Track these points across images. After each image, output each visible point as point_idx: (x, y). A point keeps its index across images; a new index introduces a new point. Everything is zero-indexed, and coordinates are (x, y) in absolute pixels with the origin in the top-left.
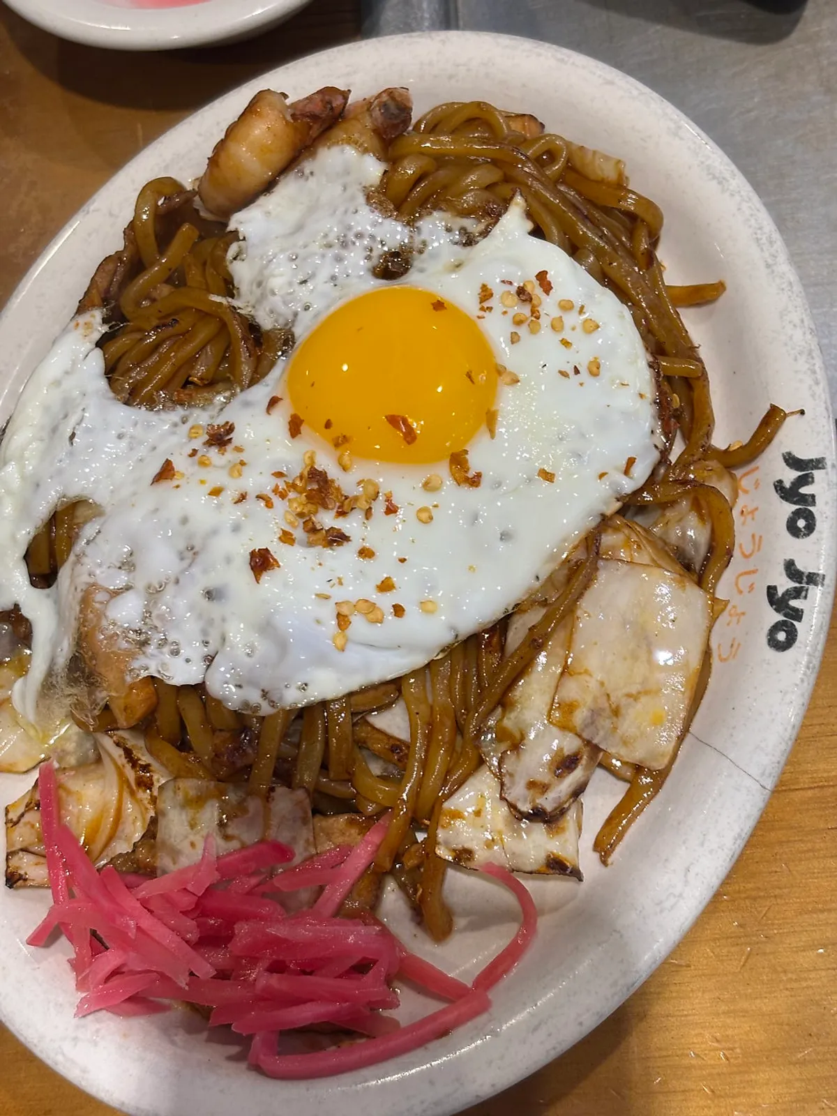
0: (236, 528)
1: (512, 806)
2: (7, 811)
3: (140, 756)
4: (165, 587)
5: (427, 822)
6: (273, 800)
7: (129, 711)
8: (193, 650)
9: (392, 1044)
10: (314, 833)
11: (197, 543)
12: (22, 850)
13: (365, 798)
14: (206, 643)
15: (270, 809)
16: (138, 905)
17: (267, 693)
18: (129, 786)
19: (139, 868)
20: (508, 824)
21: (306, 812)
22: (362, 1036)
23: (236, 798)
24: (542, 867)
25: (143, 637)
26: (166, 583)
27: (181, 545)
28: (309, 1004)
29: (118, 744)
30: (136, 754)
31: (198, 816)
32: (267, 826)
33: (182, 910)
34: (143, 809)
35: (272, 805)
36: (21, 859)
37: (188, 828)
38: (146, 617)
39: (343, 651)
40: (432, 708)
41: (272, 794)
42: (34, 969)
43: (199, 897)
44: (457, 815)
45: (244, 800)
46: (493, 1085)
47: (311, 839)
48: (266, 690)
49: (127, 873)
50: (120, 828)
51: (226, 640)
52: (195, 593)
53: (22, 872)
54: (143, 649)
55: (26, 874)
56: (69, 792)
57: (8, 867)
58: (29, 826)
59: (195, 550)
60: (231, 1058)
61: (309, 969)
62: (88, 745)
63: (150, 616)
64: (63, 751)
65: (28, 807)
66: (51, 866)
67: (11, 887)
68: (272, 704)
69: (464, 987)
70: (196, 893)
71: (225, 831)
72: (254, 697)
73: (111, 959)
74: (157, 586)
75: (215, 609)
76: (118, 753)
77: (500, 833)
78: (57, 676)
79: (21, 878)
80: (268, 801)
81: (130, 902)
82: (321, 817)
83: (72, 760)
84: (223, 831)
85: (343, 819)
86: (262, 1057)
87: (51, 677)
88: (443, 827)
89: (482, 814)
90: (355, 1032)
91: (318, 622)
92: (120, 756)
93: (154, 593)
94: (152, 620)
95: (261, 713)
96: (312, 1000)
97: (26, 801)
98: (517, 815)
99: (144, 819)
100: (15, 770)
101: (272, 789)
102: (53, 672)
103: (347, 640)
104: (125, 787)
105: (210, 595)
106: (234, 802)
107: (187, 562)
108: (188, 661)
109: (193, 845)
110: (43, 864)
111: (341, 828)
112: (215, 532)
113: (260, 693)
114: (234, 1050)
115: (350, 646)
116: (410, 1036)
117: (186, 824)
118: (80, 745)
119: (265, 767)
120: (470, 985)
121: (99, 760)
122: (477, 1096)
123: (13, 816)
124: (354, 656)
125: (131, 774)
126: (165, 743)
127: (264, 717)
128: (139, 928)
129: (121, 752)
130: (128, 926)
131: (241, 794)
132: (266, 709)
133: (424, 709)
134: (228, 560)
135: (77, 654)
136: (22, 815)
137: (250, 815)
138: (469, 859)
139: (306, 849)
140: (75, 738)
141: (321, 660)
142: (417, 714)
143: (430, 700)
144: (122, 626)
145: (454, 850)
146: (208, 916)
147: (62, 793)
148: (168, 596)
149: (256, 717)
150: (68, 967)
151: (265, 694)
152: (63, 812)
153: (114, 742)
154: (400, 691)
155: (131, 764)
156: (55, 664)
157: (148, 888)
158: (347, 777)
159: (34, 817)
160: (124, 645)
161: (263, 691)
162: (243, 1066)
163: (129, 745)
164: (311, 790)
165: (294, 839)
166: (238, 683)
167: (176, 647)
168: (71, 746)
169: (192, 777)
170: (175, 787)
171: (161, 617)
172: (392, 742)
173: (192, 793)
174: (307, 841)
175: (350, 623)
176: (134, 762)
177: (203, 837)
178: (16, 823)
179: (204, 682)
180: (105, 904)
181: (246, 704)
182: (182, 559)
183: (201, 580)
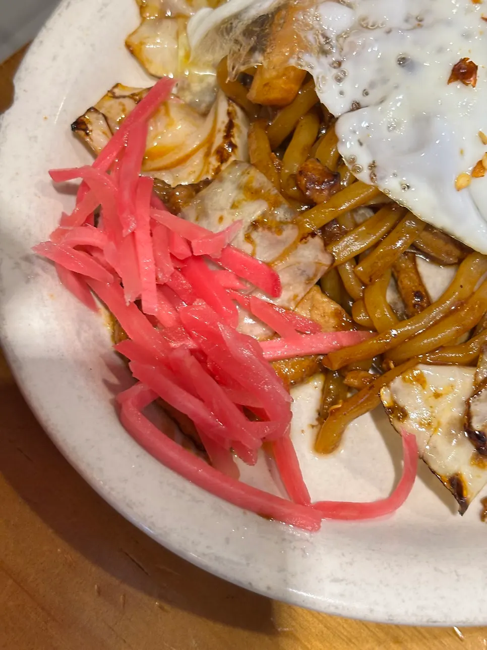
0: (467, 36)
1: (468, 415)
2: (117, 86)
3: (236, 135)
4: (375, 29)
5: (392, 365)
6: (306, 243)
7: (267, 88)
8: (352, 90)
9: (226, 485)
10: (305, 296)
11: (428, 20)
12: (104, 115)
13: (365, 307)
14: (366, 93)
15: (296, 248)
16: (148, 219)
17: (375, 166)
18: (210, 148)
19: (168, 201)
20: (451, 424)
21: (315, 275)
22: (207, 458)
23: (282, 216)
24: (446, 477)
25: (327, 47)
26: (378, 27)
27: (415, 12)
28: (197, 401)
29: (229, 114)
30: (235, 131)
31: (244, 203)
32: (282, 257)
33: (173, 253)
34: (205, 170)
35: (301, 246)
36: (97, 119)
37: (229, 205)
38: (342, 37)
39: (458, 190)
40: (473, 293)
41: (310, 238)
42: (36, 195)
43: (193, 255)
44: (421, 380)
45: (286, 223)
46: (269, 588)
47: (299, 298)
48: (376, 164)
49: (158, 196)
50: (179, 167)
51: (383, 104)
52: (395, 50)
53: (90, 127)
54: (320, 55)
55: (91, 131)
56: (167, 113)
57: (84, 115)
58: (121, 107)
59: (420, 23)
60: (106, 383)
61: (220, 377)
62: (208, 99)
63: (345, 38)
64: (189, 85)
65: (132, 96)
66: (111, 143)
67: (73, 129)
68: (373, 175)
69: (307, 499)
70: (194, 251)
71: (251, 232)
72: (364, 160)
73: (93, 236)
74: (370, 24)
75: (398, 74)
76: (223, 119)
77: (439, 424)
78: (240, 22)
79: (85, 130)
80: (301, 240)
81: (145, 212)
82: (320, 291)
83: (188, 98)
84: (250, 230)
85: (333, 306)
86: (129, 403)
87: (235, 19)
88: (404, 379)
89: (440, 399)
90: (204, 451)
91: (462, 152)
92: (223, 122)
93: (363, 26)
94: (344, 42)
95: (358, 176)
96: (201, 399)
97: (136, 92)
98: (466, 424)
99: (200, 176)
100: (147, 66)
101: (313, 235)
102: (239, 16)
103: (467, 186)
104: (207, 145)
105: (403, 61)
106: (278, 219)
107: (408, 26)
108: (341, 93)
109: (221, 219)
110: (108, 137)
111: (326, 311)
112: (448, 23)
113: (371, 162)
114: (114, 380)
115: (464, 192)
116: (243, 493)
117: (231, 201)
118: (202, 92)
119: (322, 215)
120: (312, 501)
121: (205, 115)
122: (250, 584)
123: (117, 92)
124: (460, 201)
125: (219, 140)
126: (266, 137)
127: (356, 180)
128: (133, 233)
129: (226, 120)
130: (128, 225)
131: (289, 217)
132: (364, 176)
133: (467, 289)
134: (440, 50)
135: (270, 16)
136: (124, 97)
137: (280, 237)
138: (399, 418)
139: (289, 301)
140: (204, 85)
141: (435, 181)
142: (461, 286)
143: (476, 287)
144: (321, 26)
145: (395, 402)
146: (184, 275)
147: (163, 110)
148: (371, 36)
149: (351, 175)
150: (59, 216)
151: (373, 166)
152: (152, 120)
153: (228, 110)
154: (460, 261)
155: (225, 134)
156: (245, 12)
157: (164, 216)
158: (367, 281)
159: (130, 105)
160: (311, 37)
161: (374, 162)
162: (111, 396)
163: (236, 121)
164: (335, 264)
165: (289, 285)
166: (361, 141)
167: (342, 76)
168: (196, 87)
169: (264, 174)
170: (246, 170)
171: (353, 46)
172: (420, 289)
173: (255, 185)
174: (296, 296)
175: (483, 176)
176: (228, 135)
177: (233, 220)
178: (115, 97)
179: (337, 118)
180: (126, 196)
181: (353, 161)
182: (407, 20)
183: (407, 46)
